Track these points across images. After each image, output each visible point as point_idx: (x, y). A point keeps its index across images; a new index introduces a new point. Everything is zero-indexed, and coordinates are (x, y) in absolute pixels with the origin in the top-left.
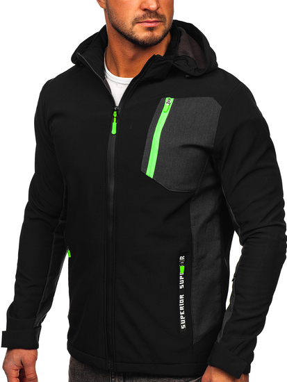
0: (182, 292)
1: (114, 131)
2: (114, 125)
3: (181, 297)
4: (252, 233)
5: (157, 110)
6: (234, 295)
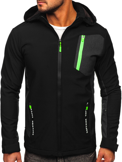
0: (86, 118)
1: (60, 51)
2: (60, 48)
3: (86, 120)
4: (113, 91)
5: (79, 41)
6: (106, 117)
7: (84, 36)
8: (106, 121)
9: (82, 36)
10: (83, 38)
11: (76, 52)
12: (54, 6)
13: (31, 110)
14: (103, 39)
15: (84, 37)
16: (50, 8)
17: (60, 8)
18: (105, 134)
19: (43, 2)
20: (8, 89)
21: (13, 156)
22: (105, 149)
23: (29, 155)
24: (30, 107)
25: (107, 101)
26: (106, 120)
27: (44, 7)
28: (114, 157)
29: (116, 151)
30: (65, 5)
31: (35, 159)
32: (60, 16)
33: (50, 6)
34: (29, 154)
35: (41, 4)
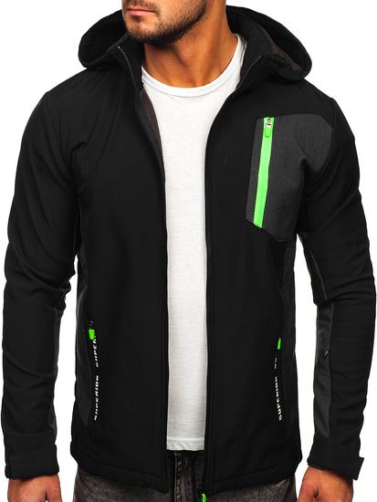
3: (276, 379)
5: (256, 135)
6: (329, 374)
7: (272, 119)
8: (328, 387)
9: (266, 120)
10: (268, 125)
11: (251, 172)
12: (179, 21)
13: (94, 342)
14: (329, 129)
15: (272, 123)
16: (166, 28)
17: (194, 30)
18: (324, 425)
19: (146, 9)
20: (30, 279)
21: (36, 486)
22: (320, 472)
23: (87, 481)
24: (92, 333)
25: (330, 325)
26: (327, 384)
27: (149, 25)
28: (348, 494)
29: (356, 479)
30: (206, 18)
31: (107, 494)
32: (190, 55)
33: (168, 22)
34: (88, 478)
35: (139, 13)
